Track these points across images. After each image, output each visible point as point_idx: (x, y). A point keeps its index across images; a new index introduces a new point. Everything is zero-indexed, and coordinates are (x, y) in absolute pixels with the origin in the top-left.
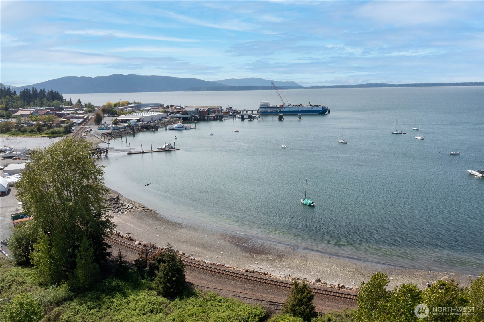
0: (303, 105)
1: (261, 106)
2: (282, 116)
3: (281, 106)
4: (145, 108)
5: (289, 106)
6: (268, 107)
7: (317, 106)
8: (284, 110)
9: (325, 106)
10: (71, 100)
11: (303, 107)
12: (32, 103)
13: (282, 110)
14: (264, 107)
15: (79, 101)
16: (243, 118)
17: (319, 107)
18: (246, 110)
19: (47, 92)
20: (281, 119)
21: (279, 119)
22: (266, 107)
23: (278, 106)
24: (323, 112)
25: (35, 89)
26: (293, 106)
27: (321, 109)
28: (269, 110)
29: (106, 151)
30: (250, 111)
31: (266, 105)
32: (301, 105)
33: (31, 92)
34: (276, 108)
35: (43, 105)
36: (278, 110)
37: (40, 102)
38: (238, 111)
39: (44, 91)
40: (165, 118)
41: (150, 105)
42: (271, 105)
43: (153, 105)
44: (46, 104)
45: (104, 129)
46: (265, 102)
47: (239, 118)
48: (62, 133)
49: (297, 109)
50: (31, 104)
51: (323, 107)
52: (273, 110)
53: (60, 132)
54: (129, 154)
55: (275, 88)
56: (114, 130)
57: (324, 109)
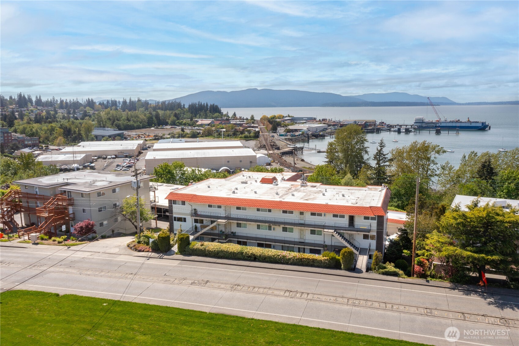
0: (460, 121)
1: (416, 121)
2: (439, 130)
3: (437, 121)
4: (301, 121)
5: (445, 122)
6: (423, 122)
7: (476, 122)
8: (440, 125)
9: (485, 122)
10: (227, 113)
11: (461, 122)
12: (199, 115)
13: (438, 125)
14: (419, 121)
15: (235, 114)
16: (399, 132)
17: (478, 122)
18: (400, 124)
19: (209, 105)
20: (438, 133)
21: (436, 133)
22: (421, 122)
23: (434, 121)
24: (483, 128)
25: (200, 103)
26: (451, 121)
27: (481, 125)
28: (424, 125)
29: (302, 148)
30: (404, 125)
31: (421, 120)
32: (459, 120)
33: (197, 106)
34: (432, 123)
35: (207, 117)
36: (434, 125)
37: (205, 114)
38: (391, 126)
39: (207, 105)
40: (326, 129)
41: (304, 119)
42: (427, 120)
43: (307, 119)
44: (209, 116)
45: (284, 136)
46: (421, 117)
47: (394, 131)
48: (253, 137)
49: (454, 125)
50: (197, 116)
51: (483, 123)
52: (428, 125)
53: (250, 137)
54: (318, 152)
55: (431, 104)
56: (292, 136)
57: (484, 125)
